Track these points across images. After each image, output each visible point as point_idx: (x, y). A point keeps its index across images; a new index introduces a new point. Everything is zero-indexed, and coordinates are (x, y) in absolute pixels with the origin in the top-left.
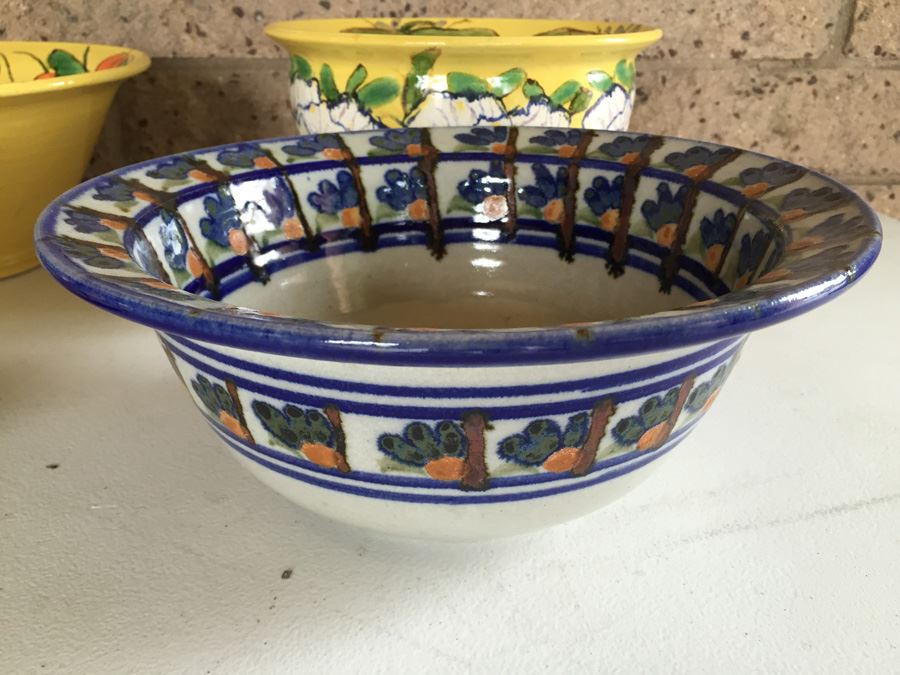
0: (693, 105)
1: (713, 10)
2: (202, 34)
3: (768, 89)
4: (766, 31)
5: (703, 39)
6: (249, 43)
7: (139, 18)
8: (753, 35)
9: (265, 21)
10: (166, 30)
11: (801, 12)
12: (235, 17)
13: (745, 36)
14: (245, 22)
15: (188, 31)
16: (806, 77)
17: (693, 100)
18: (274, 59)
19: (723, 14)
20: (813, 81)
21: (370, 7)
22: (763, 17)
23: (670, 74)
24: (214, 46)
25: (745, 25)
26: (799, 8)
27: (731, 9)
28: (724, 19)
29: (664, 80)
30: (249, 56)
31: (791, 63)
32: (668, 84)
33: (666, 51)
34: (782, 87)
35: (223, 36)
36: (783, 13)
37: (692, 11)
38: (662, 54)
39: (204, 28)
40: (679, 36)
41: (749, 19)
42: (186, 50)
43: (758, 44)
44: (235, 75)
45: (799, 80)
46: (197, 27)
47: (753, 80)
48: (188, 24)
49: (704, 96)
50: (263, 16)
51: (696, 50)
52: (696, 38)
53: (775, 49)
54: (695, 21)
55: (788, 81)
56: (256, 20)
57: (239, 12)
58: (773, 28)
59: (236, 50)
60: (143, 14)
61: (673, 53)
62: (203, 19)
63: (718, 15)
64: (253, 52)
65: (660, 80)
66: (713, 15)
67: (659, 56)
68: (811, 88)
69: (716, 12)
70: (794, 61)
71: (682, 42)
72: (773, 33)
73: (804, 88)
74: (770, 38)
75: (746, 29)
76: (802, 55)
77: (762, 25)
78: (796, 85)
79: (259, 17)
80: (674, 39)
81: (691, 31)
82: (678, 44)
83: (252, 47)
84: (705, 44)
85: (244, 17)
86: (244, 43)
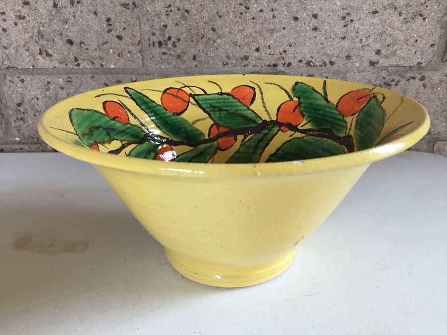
1: (357, 37)
2: (49, 55)
3: (394, 83)
4: (391, 49)
5: (351, 55)
6: (76, 59)
7: (12, 46)
8: (383, 51)
9: (86, 47)
10: (28, 53)
11: (413, 37)
12: (68, 45)
13: (378, 52)
14: (74, 48)
15: (40, 53)
16: (418, 77)
19: (364, 39)
20: (423, 79)
21: (147, 39)
22: (389, 40)
23: (331, 75)
24: (56, 62)
25: (378, 46)
26: (413, 35)
27: (369, 36)
28: (364, 42)
30: (76, 67)
31: (408, 68)
33: (328, 62)
34: (403, 82)
35: (61, 56)
36: (402, 38)
37: (344, 38)
38: (325, 63)
39: (50, 51)
40: (336, 53)
41: (381, 42)
42: (40, 64)
43: (387, 57)
44: (69, 78)
45: (414, 78)
46: (46, 51)
47: (384, 78)
48: (40, 49)
50: (85, 45)
51: (347, 61)
52: (347, 54)
53: (398, 60)
54: (346, 44)
55: (407, 79)
56: (81, 47)
57: (70, 42)
58: (396, 47)
59: (69, 64)
60: (15, 45)
61: (332, 63)
62: (50, 46)
63: (361, 40)
64: (78, 65)
66: (357, 40)
67: (323, 65)
68: (422, 83)
69: (360, 38)
70: (410, 67)
71: (338, 56)
72: (396, 50)
73: (417, 83)
74: (394, 53)
75: (379, 48)
76: (415, 64)
77: (389, 45)
78: (412, 81)
79: (83, 45)
80: (333, 55)
81: (344, 50)
82: (335, 58)
83: (78, 62)
84: (352, 58)
85: (74, 45)
86: (73, 60)
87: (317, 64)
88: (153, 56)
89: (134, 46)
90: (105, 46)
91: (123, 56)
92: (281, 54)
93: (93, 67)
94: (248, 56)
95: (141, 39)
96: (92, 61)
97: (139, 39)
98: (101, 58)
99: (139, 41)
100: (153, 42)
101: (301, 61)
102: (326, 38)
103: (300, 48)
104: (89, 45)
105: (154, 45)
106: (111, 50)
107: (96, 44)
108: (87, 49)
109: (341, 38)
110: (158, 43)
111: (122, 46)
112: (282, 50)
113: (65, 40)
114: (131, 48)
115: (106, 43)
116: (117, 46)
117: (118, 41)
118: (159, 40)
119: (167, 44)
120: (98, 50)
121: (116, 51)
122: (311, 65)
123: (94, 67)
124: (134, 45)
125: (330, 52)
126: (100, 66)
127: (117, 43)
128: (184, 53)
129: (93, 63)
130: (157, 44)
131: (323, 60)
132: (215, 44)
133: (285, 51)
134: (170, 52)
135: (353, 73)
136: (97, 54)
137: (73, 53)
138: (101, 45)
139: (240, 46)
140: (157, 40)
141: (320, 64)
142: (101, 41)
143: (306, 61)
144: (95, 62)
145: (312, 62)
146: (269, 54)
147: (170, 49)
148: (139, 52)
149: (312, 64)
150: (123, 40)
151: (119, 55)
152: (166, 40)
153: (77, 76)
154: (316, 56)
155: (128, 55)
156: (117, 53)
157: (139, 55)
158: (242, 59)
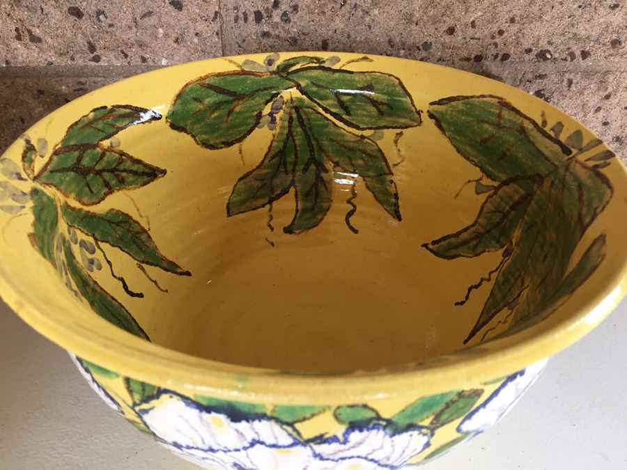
0: (599, 109)
2: (36, 39)
5: (622, 39)
6: (92, 48)
9: (109, 21)
12: (72, 18)
14: (85, 23)
15: (19, 38)
17: (599, 105)
18: (122, 66)
23: (579, 76)
24: (52, 53)
29: (570, 83)
30: (93, 64)
32: (573, 88)
33: (578, 53)
35: (60, 40)
37: (615, 7)
38: (572, 56)
39: (37, 32)
40: (594, 34)
42: (21, 59)
44: (80, 83)
46: (29, 32)
48: (18, 30)
49: (613, 100)
50: (106, 17)
51: (612, 51)
52: (614, 37)
54: (616, 17)
56: (99, 20)
57: (76, 13)
59: (77, 57)
61: (585, 55)
62: (36, 22)
64: (97, 59)
65: (565, 83)
67: (569, 59)
71: (597, 41)
79: (101, 17)
80: (588, 38)
81: (610, 30)
82: (592, 44)
83: (95, 53)
84: (623, 45)
85: (84, 18)
86: (86, 49)
87: (557, 55)
88: (244, 41)
89: (207, 23)
90: (146, 19)
91: (185, 42)
92: (493, 37)
93: (126, 64)
94: (431, 43)
95: (220, 8)
96: (123, 52)
97: (217, 9)
98: (141, 46)
99: (216, 13)
100: (245, 14)
101: (529, 51)
102: (580, 7)
103: (532, 25)
104: (115, 18)
105: (246, 20)
106: (161, 31)
107: (130, 16)
108: (111, 26)
109: (610, 7)
110: (253, 16)
111: (183, 22)
112: (495, 29)
113: (65, 9)
114: (200, 26)
115: (150, 14)
116: (173, 22)
117: (174, 13)
118: (256, 9)
119: (270, 17)
120: (134, 29)
121: (170, 32)
122: (546, 59)
123: (129, 63)
124: (206, 20)
125: (584, 32)
126: (139, 60)
127: (171, 16)
128: (304, 34)
129: (126, 56)
130: (251, 18)
131: (569, 49)
132: (367, 19)
133: (501, 33)
134: (277, 33)
135: (618, 74)
136: (131, 36)
137: (83, 33)
138: (138, 19)
139: (417, 24)
140: (253, 10)
141: (564, 56)
142: (140, 11)
143: (539, 50)
144: (129, 54)
145: (549, 52)
146: (472, 38)
147: (276, 25)
148: (217, 34)
149: (549, 56)
150: (184, 11)
151: (176, 41)
152: (270, 7)
153: (95, 79)
154: (557, 40)
155: (196, 40)
156: (174, 36)
157: (216, 39)
158: (420, 50)
